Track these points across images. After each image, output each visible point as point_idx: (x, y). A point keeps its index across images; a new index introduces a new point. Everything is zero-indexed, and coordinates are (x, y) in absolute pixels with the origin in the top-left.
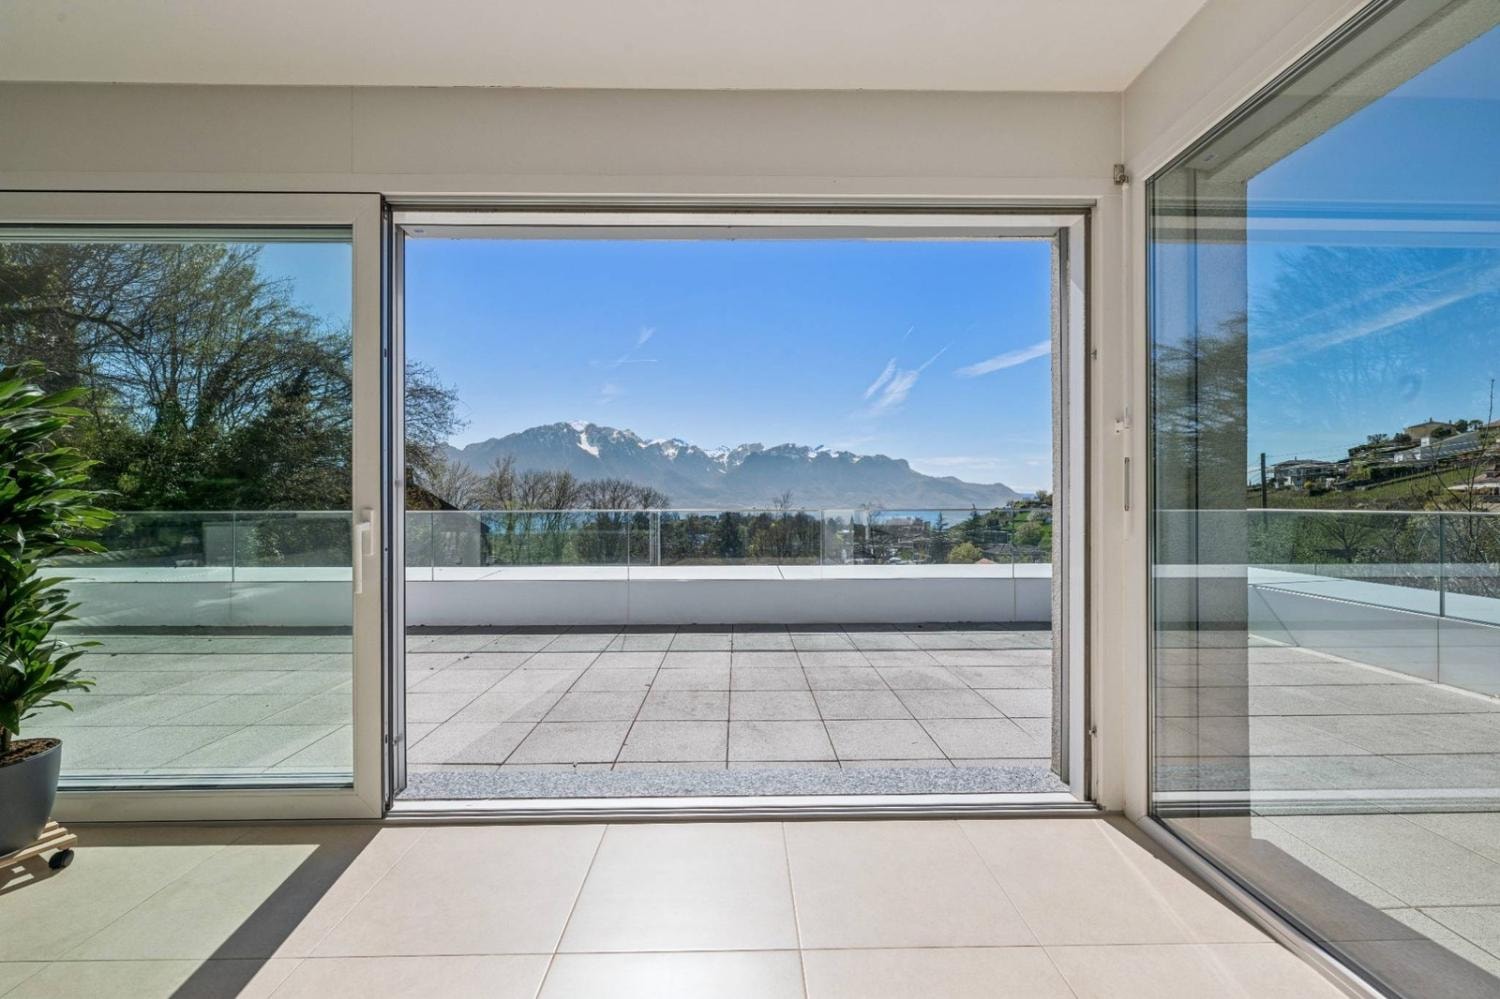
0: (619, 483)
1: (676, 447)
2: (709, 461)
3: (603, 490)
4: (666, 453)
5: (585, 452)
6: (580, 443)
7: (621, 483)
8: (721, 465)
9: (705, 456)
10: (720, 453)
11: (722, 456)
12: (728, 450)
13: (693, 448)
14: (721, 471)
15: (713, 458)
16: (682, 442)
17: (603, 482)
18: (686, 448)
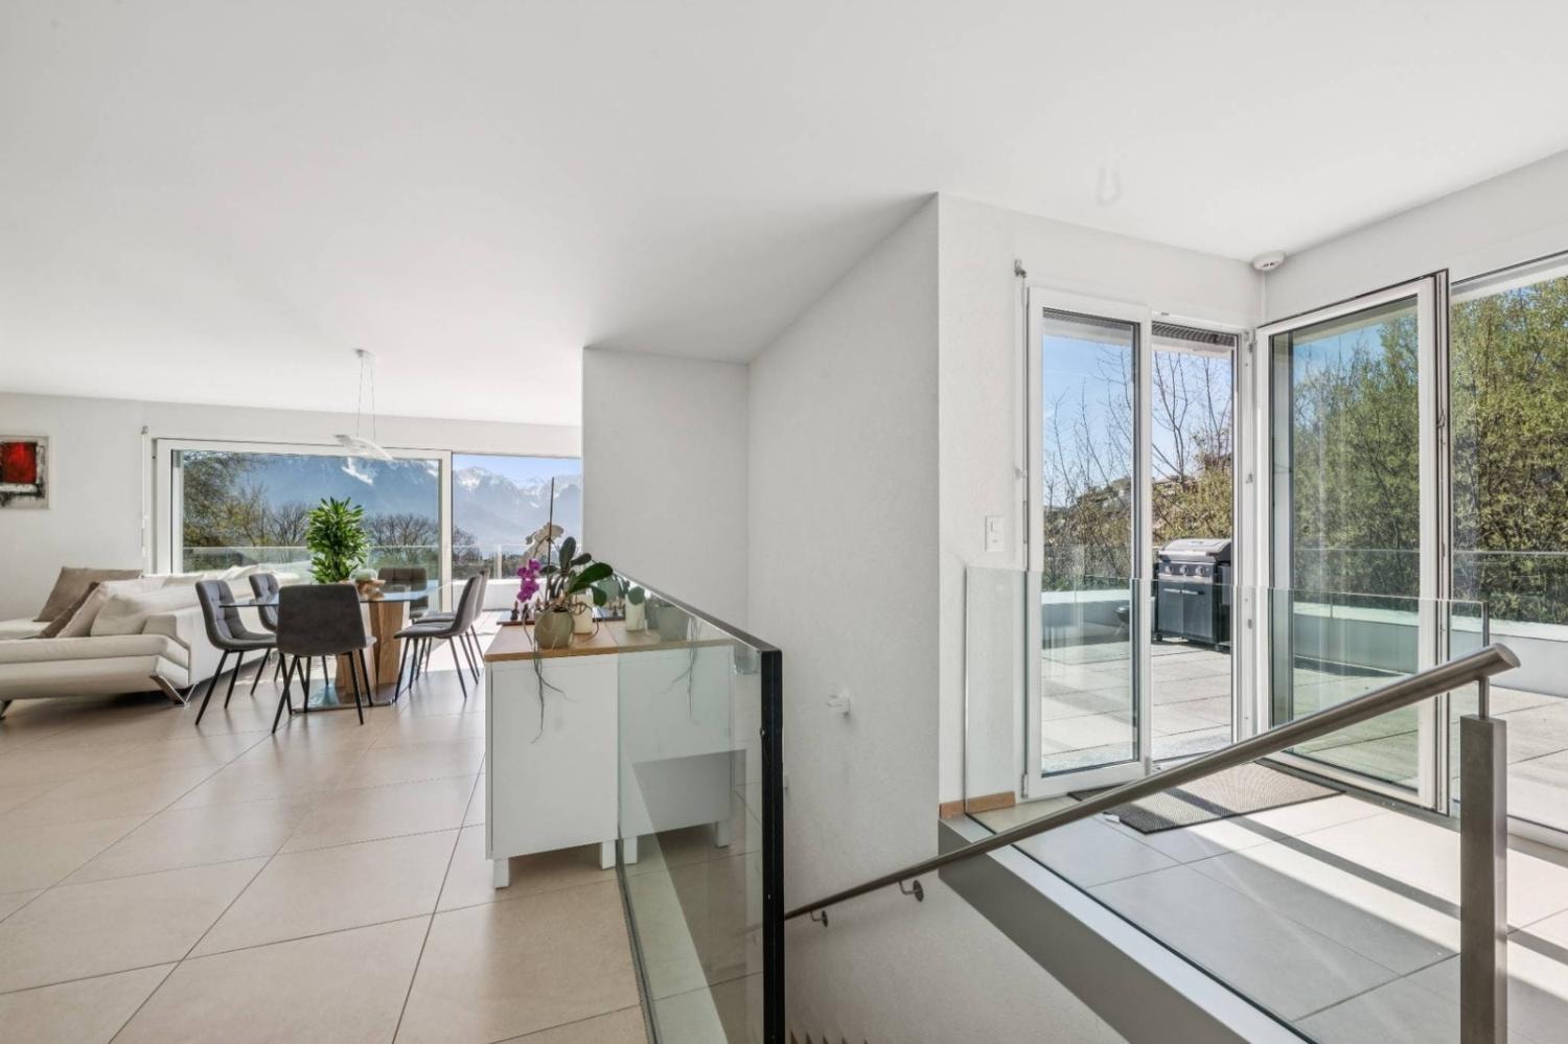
0: (411, 518)
1: (478, 476)
2: (519, 493)
3: (392, 526)
4: (464, 483)
5: (355, 479)
6: (347, 467)
7: (415, 517)
8: (534, 499)
9: (513, 488)
10: (532, 484)
11: (533, 488)
12: (542, 481)
13: (498, 477)
14: (533, 504)
15: (523, 490)
16: (486, 471)
17: (391, 517)
18: (490, 478)
